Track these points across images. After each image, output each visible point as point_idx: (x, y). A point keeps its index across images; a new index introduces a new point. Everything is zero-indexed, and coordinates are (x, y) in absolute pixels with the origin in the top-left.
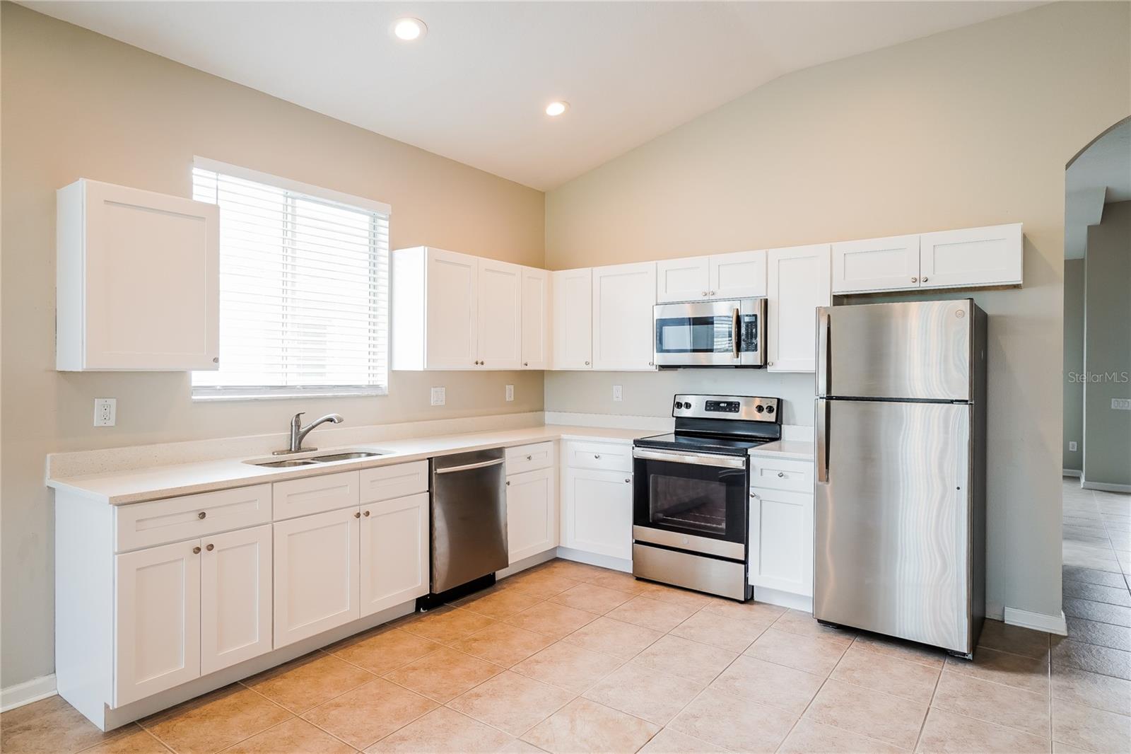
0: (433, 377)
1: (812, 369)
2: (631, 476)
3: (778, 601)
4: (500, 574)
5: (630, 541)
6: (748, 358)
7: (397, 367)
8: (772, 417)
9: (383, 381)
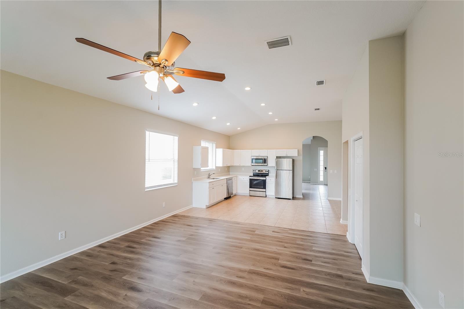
0: (223, 167)
1: (275, 166)
2: (249, 181)
3: (270, 197)
4: (231, 196)
5: (249, 190)
6: (265, 164)
7: (216, 166)
8: (268, 172)
9: (214, 168)
